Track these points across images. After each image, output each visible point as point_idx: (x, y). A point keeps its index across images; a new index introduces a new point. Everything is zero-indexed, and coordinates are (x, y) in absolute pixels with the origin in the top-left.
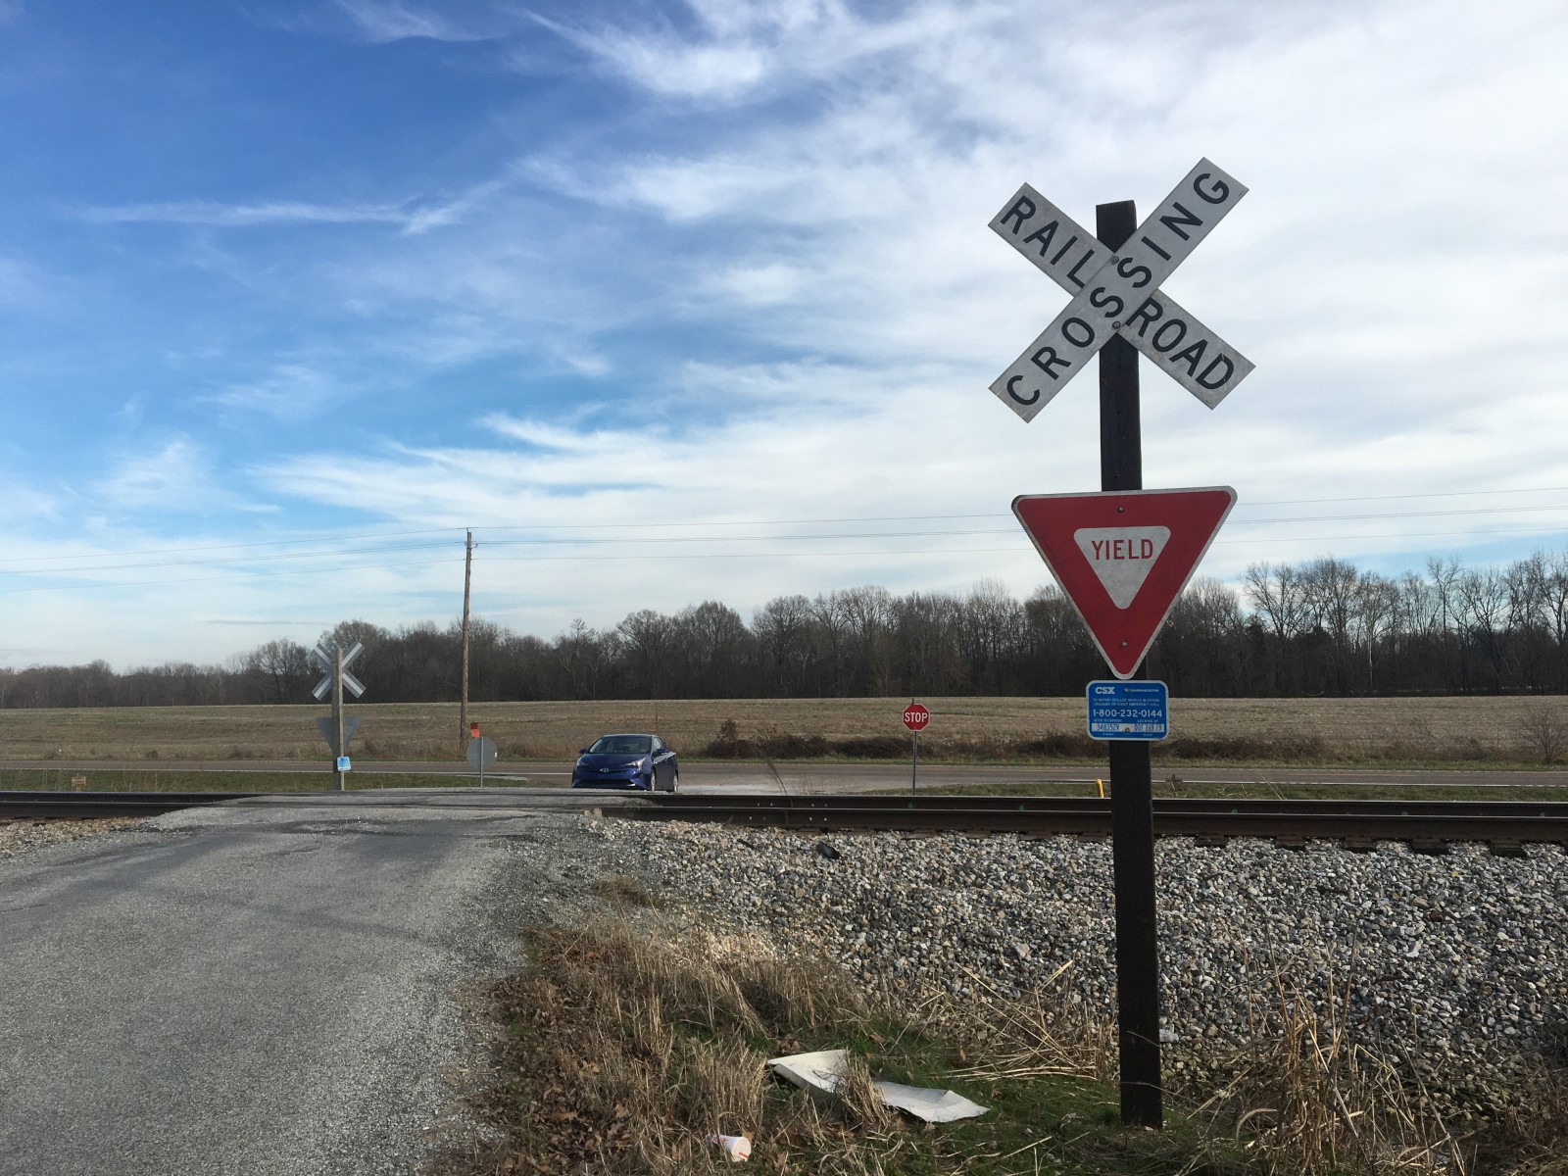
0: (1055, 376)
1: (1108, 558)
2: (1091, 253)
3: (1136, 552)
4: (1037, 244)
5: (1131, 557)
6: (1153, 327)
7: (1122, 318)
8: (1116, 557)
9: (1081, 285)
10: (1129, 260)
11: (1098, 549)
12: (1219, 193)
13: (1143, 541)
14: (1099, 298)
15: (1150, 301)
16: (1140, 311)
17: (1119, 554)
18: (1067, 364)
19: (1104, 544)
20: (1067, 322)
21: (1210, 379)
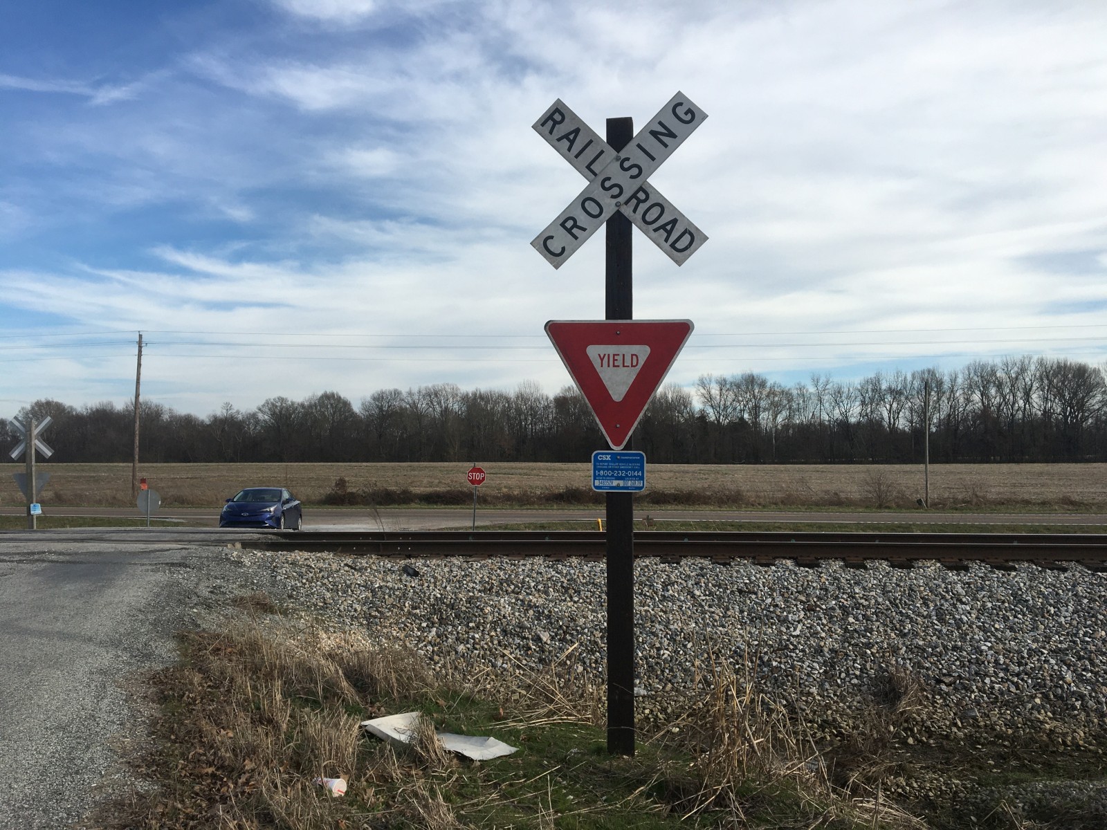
0: (576, 238)
1: (609, 366)
2: (602, 152)
3: (628, 363)
4: (566, 143)
5: (624, 366)
6: (643, 207)
7: (622, 199)
8: (614, 366)
9: (595, 174)
10: (628, 159)
11: (602, 360)
12: (689, 117)
13: (632, 355)
14: (607, 184)
15: (641, 189)
16: (634, 196)
17: (616, 363)
18: (584, 229)
19: (606, 356)
20: (585, 200)
21: (680, 245)
